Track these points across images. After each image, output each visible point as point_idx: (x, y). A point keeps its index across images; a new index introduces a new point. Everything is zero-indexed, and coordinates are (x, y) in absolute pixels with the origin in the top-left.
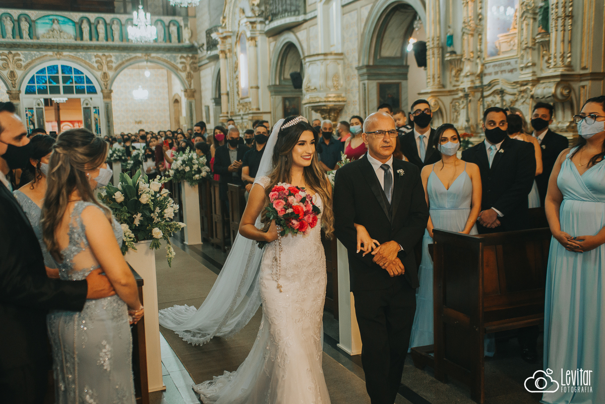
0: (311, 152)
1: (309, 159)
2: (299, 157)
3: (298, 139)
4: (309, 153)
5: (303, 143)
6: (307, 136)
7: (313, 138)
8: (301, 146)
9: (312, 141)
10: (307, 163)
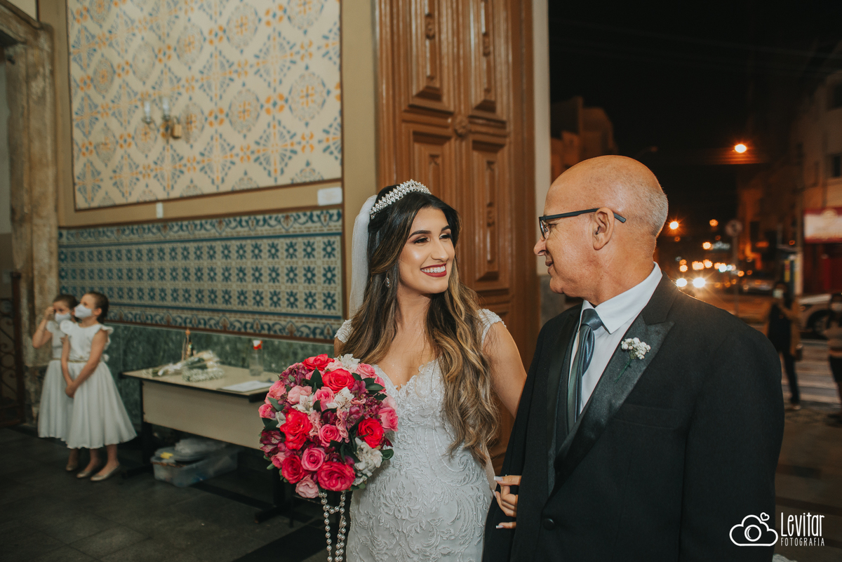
0: (444, 256)
1: (443, 274)
2: (417, 272)
3: (409, 228)
4: (441, 260)
5: (423, 238)
6: (430, 220)
7: (444, 223)
8: (419, 246)
9: (443, 230)
10: (438, 285)
